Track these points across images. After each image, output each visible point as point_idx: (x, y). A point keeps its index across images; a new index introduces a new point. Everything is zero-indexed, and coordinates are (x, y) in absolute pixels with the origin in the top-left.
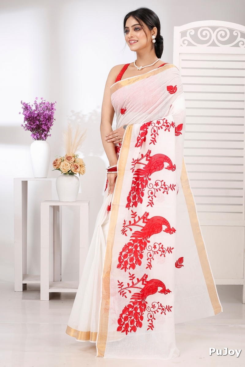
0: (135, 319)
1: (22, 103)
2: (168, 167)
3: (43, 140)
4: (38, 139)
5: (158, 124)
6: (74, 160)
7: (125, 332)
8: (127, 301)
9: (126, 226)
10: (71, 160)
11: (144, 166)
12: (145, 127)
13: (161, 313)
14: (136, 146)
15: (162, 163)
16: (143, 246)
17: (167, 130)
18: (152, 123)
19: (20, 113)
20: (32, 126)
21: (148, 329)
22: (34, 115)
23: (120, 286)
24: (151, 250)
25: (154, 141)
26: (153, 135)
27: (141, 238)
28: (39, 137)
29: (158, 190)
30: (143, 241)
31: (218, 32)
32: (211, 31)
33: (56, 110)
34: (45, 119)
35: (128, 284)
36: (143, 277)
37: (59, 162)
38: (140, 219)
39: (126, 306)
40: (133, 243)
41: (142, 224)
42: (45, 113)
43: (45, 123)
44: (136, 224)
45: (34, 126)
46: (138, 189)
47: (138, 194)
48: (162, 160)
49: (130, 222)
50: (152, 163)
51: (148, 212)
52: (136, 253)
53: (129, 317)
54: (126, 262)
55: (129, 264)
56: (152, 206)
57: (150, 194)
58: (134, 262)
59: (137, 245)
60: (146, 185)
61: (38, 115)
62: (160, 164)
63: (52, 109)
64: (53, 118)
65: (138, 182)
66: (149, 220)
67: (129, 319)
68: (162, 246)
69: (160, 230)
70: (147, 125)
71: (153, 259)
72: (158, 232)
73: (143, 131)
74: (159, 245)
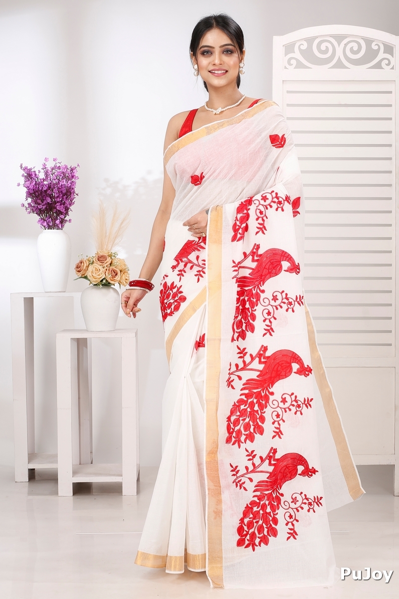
0: (264, 525)
1: (21, 168)
2: (288, 268)
3: (58, 229)
4: (50, 227)
5: (265, 201)
6: (110, 262)
7: (251, 546)
8: (249, 496)
9: (232, 374)
10: (106, 262)
11: (251, 271)
12: (244, 207)
13: (309, 511)
14: (234, 239)
15: (278, 263)
16: (264, 402)
17: (280, 209)
18: (253, 199)
19: (19, 185)
20: (39, 206)
21: (289, 538)
22: (42, 188)
23: (234, 473)
24: (278, 406)
25: (262, 229)
26: (260, 219)
27: (259, 390)
28: (51, 224)
29: (279, 307)
30: (263, 394)
31: (346, 45)
32: (335, 43)
33: (78, 178)
34: (61, 193)
35: (247, 468)
36: (269, 453)
37: (85, 265)
38: (253, 358)
39: (247, 505)
40: (245, 399)
41: (257, 365)
42: (61, 183)
43: (62, 201)
44: (248, 367)
45: (44, 205)
46: (244, 309)
47: (246, 318)
48: (278, 257)
49: (237, 366)
50: (264, 265)
51: (265, 345)
52: (252, 414)
53: (254, 521)
54: (239, 432)
55: (243, 435)
56: (271, 335)
57: (266, 316)
58: (252, 430)
59: (253, 401)
60: (257, 301)
61: (49, 187)
62: (275, 265)
63: (73, 177)
64: (74, 192)
65: (243, 298)
66: (268, 357)
67: (255, 524)
68: (296, 397)
69: (290, 371)
70: (246, 205)
71: (284, 421)
72: (286, 376)
73: (241, 215)
74: (290, 396)
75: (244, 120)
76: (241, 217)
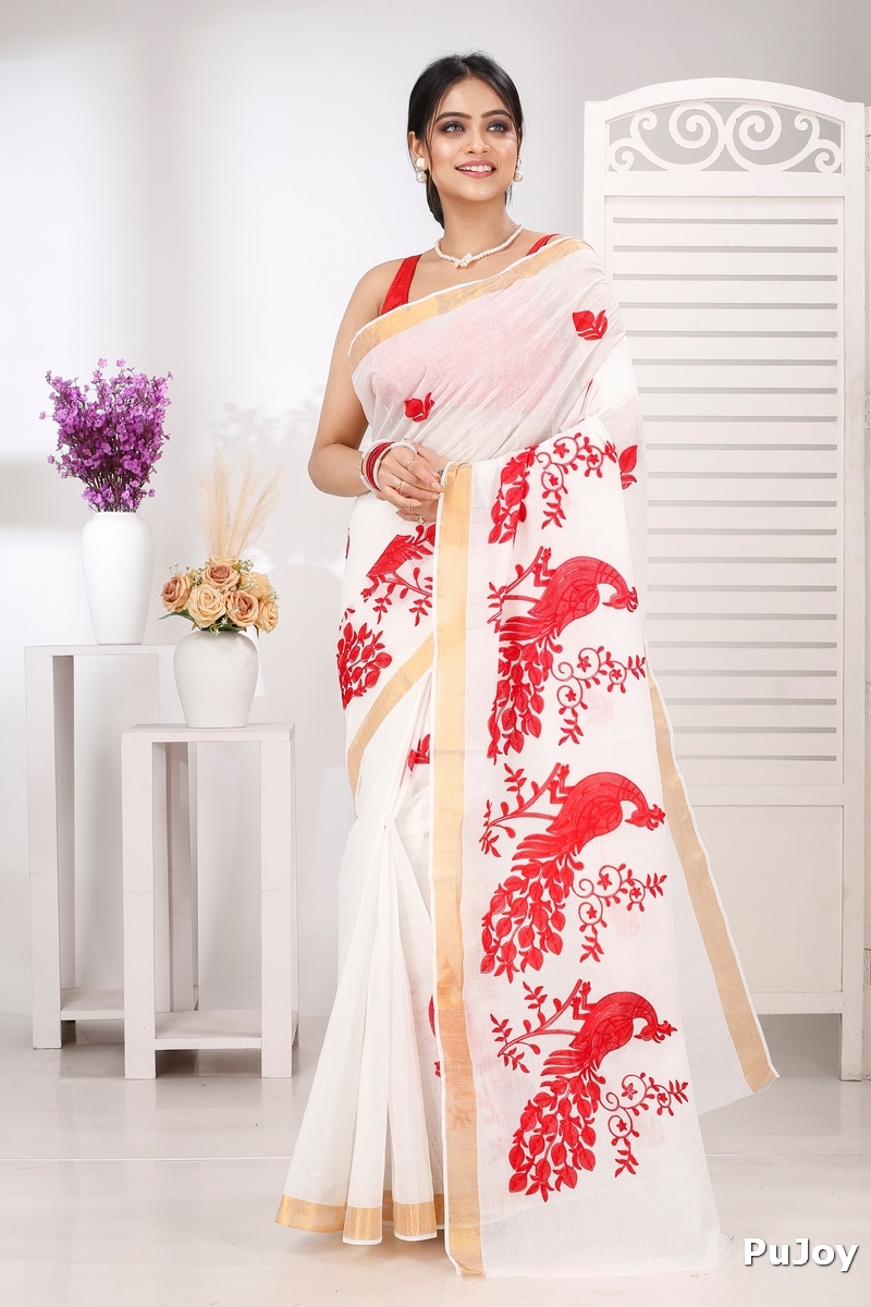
0: (565, 1144)
1: (49, 380)
2: (612, 598)
3: (127, 509)
4: (108, 507)
5: (562, 456)
6: (236, 581)
7: (539, 1190)
8: (533, 1083)
9: (494, 824)
10: (228, 580)
11: (532, 605)
12: (515, 470)
13: (659, 1112)
14: (494, 537)
15: (591, 588)
16: (562, 885)
17: (593, 473)
18: (537, 451)
19: (43, 416)
20: (85, 462)
21: (619, 1172)
22: (93, 423)
23: (501, 1035)
24: (592, 893)
25: (556, 515)
26: (552, 495)
27: (552, 859)
28: (111, 500)
29: (592, 682)
30: (560, 868)
31: (739, 121)
32: (717, 117)
33: (170, 403)
34: (132, 434)
35: (527, 1024)
36: (574, 992)
37: (184, 587)
38: (537, 791)
39: (529, 1102)
40: (523, 878)
41: (547, 806)
42: (132, 413)
43: (134, 451)
44: (528, 811)
45: (94, 460)
46: (519, 687)
47: (523, 705)
48: (589, 576)
49: (505, 806)
50: (560, 592)
51: (564, 763)
52: (538, 910)
53: (545, 1137)
54: (510, 948)
55: (518, 954)
56: (576, 741)
57: (565, 701)
58: (537, 944)
59: (539, 883)
60: (545, 669)
61: (108, 421)
62: (585, 591)
63: (158, 399)
64: (160, 432)
65: (517, 662)
66: (571, 789)
67: (547, 1143)
68: (630, 873)
69: (617, 818)
70: (521, 465)
71: (605, 925)
72: (609, 829)
73: (511, 486)
74: (618, 871)
75: (517, 281)
76: (510, 490)
